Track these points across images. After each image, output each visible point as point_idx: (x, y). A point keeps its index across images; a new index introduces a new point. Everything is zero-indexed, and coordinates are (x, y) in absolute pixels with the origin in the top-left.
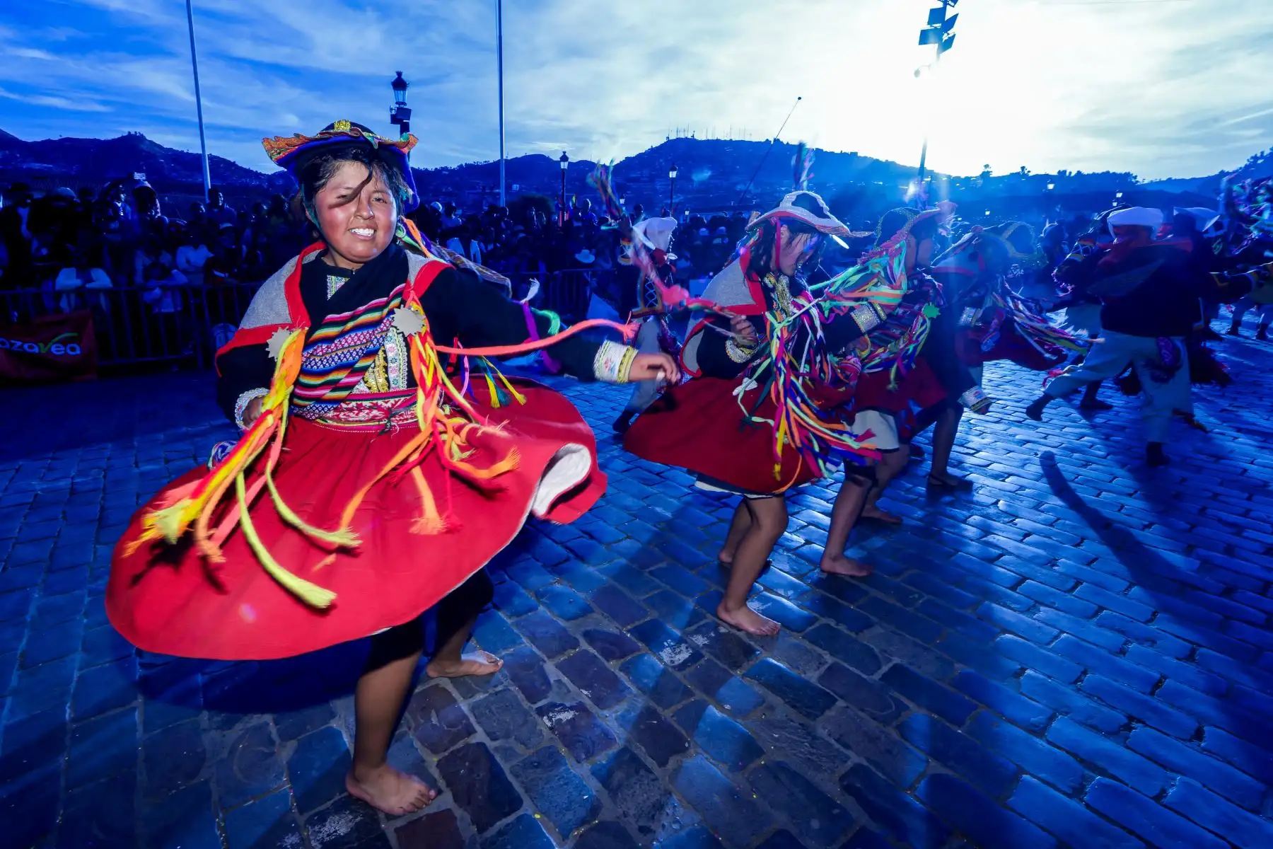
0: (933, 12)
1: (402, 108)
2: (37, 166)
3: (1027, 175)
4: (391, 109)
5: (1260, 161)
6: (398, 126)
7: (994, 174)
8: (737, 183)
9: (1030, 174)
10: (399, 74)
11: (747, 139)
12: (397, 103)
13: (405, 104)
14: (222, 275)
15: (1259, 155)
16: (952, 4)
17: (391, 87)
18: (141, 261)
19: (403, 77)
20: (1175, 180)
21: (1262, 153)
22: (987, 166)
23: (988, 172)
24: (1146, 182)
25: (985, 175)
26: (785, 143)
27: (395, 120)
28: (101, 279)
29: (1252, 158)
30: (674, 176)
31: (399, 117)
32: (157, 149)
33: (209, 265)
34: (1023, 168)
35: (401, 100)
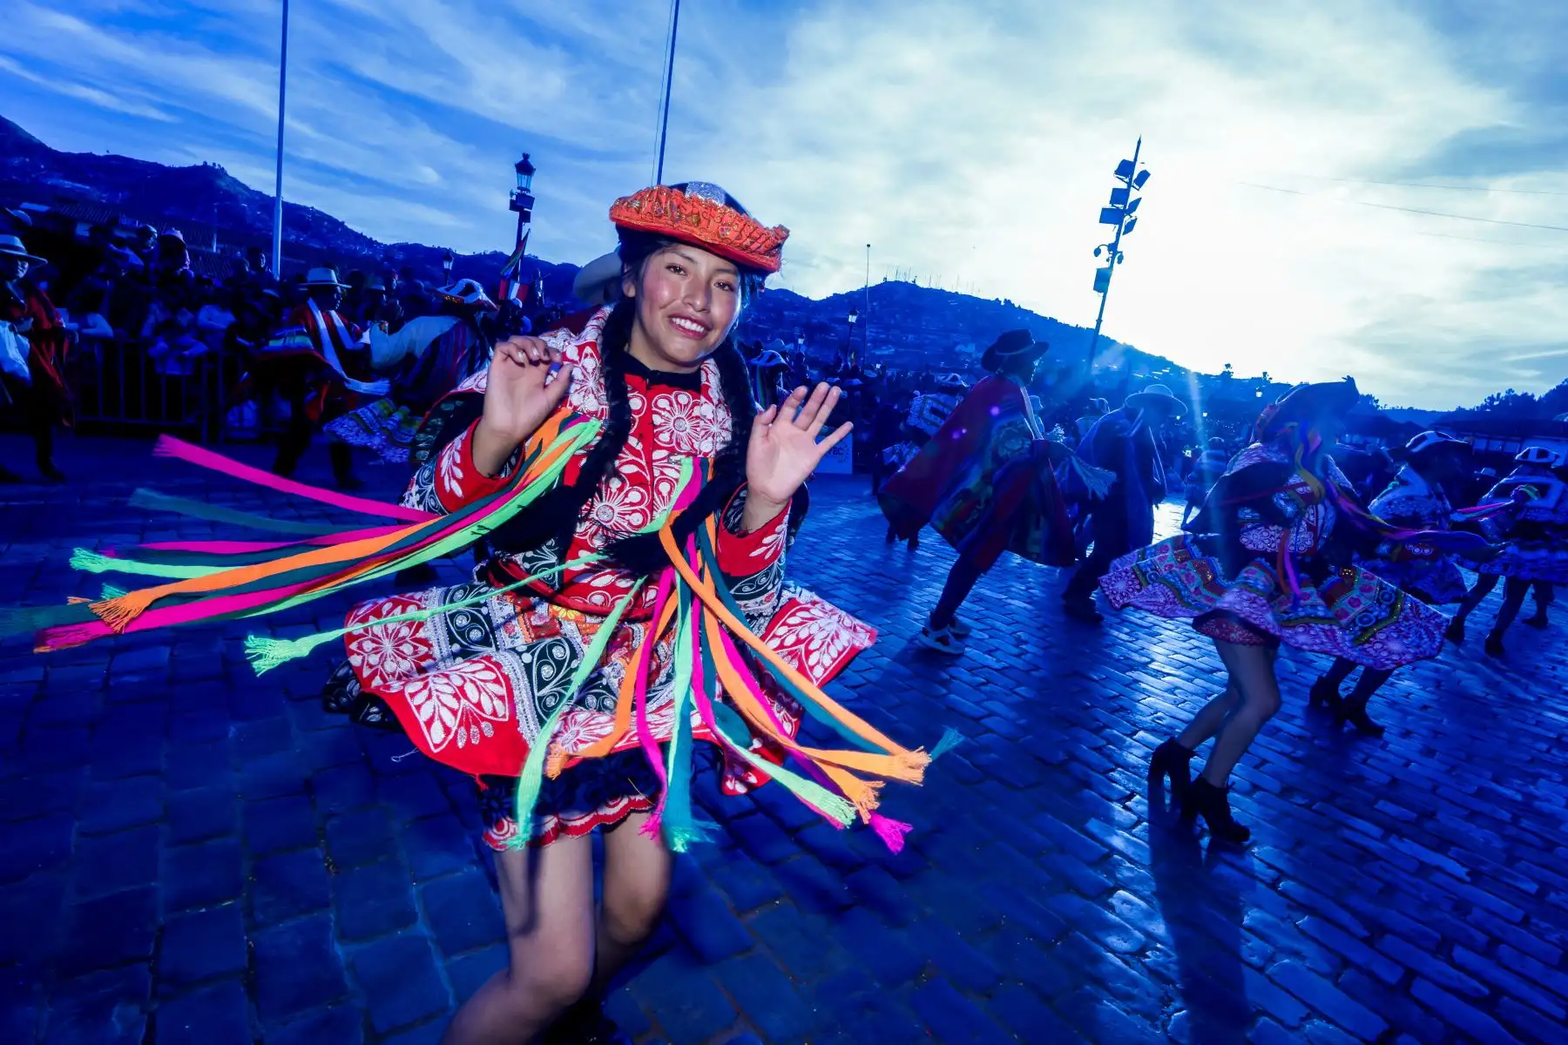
0: (1116, 191)
1: (524, 195)
2: (68, 184)
3: (1268, 382)
4: (512, 194)
5: (1496, 403)
6: (517, 214)
7: (1234, 376)
8: (956, 344)
9: (1272, 382)
10: (526, 156)
11: (975, 295)
12: (518, 188)
13: (529, 191)
14: (247, 343)
15: (1495, 396)
16: (1138, 187)
17: (515, 170)
18: (156, 315)
19: (529, 160)
20: (1417, 410)
21: (1499, 395)
22: (1228, 366)
23: (1229, 373)
24: (1388, 408)
25: (1226, 376)
26: (1017, 306)
27: (514, 206)
28: (101, 325)
29: (1489, 398)
30: (854, 321)
31: (519, 204)
32: (241, 189)
33: (233, 330)
34: (1265, 374)
35: (524, 186)
